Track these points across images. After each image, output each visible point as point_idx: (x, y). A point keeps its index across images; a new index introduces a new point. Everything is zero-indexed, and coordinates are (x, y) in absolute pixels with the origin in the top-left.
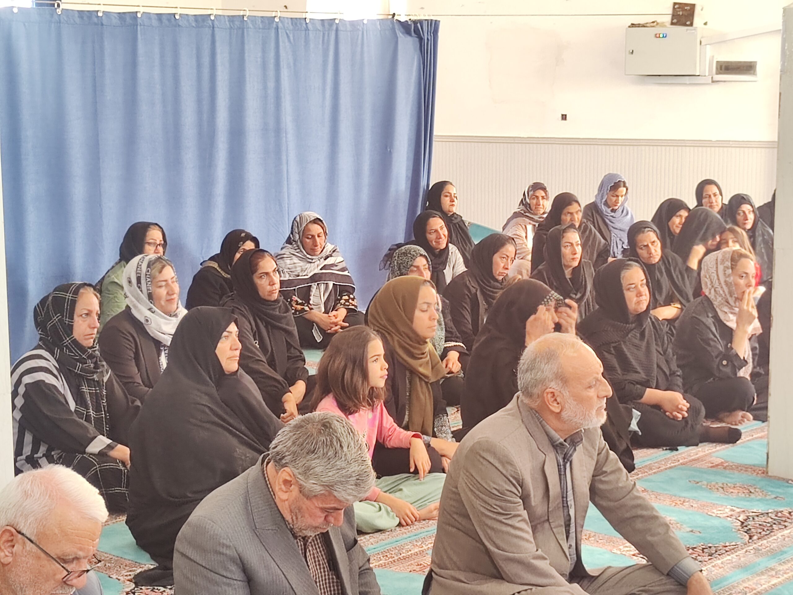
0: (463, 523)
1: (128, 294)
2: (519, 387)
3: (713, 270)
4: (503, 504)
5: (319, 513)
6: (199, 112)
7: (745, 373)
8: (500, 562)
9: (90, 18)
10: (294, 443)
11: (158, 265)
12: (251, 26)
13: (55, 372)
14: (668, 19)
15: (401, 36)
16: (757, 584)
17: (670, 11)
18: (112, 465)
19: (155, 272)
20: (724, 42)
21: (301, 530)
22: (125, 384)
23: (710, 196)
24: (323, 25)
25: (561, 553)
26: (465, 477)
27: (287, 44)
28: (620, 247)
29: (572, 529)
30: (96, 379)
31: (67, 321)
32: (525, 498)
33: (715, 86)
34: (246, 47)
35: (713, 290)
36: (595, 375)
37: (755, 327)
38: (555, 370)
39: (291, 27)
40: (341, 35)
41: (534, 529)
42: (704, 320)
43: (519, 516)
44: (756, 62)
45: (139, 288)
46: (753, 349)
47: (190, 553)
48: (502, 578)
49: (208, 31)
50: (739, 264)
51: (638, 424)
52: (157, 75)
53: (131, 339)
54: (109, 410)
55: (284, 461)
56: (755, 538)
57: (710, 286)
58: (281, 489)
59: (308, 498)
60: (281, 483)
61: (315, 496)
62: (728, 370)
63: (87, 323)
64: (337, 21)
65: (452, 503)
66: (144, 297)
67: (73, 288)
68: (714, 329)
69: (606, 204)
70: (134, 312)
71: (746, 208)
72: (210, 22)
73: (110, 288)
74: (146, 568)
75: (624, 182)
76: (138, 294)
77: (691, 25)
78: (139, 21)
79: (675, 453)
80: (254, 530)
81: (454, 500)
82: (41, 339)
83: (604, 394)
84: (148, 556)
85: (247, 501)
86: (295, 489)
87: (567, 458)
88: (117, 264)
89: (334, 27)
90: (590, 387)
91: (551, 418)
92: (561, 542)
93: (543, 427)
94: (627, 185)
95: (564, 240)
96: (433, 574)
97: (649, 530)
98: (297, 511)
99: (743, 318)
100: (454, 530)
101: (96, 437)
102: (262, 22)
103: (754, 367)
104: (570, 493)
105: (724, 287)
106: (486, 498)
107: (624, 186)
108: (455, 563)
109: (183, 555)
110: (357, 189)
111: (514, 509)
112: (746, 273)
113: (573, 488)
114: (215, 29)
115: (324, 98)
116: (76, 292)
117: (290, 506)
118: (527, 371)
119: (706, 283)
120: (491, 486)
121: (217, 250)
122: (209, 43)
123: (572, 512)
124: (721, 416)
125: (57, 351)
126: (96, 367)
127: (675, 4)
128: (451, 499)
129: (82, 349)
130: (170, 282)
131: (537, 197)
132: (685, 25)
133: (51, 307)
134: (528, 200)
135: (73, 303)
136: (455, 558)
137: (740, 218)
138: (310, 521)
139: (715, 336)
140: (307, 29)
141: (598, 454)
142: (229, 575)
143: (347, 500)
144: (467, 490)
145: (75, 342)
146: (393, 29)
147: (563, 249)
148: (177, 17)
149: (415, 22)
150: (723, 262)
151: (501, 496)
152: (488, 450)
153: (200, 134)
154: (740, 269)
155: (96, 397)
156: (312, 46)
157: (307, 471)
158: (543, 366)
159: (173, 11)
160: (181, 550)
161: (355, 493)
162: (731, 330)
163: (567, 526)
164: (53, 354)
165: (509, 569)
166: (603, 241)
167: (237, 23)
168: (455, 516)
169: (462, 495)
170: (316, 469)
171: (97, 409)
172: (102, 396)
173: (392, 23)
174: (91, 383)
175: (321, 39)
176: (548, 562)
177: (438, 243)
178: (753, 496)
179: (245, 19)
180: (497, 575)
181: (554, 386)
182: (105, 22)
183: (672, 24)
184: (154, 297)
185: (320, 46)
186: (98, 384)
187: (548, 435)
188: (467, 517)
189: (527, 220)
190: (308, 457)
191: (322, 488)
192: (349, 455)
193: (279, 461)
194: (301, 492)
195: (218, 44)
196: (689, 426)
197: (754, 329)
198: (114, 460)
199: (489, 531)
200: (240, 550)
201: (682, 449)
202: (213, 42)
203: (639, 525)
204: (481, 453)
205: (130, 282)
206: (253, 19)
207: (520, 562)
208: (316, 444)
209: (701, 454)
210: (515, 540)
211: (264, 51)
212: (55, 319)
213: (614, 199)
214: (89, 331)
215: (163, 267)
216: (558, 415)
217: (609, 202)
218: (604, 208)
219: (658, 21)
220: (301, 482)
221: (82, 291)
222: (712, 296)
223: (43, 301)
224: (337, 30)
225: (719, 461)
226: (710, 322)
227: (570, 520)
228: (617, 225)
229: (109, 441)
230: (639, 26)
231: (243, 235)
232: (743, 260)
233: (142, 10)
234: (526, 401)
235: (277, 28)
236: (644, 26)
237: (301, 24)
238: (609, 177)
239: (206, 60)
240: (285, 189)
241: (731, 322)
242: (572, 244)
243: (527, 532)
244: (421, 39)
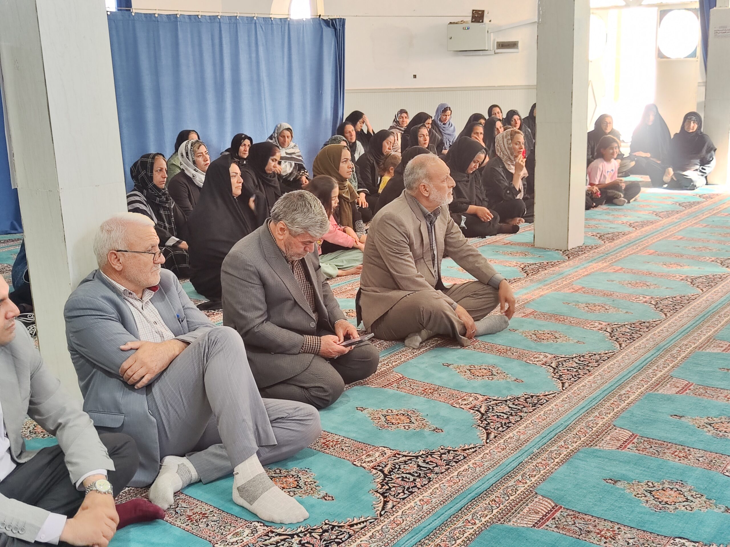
0: (377, 261)
1: (183, 163)
2: (405, 185)
3: (501, 142)
4: (399, 248)
5: (301, 245)
6: (215, 72)
7: (520, 196)
8: (398, 280)
9: (150, 17)
10: (284, 207)
11: (197, 145)
12: (241, 22)
13: (145, 203)
14: (470, 19)
15: (325, 29)
16: (532, 295)
17: (471, 15)
18: (180, 252)
19: (196, 149)
20: (500, 31)
21: (291, 256)
22: (185, 211)
23: (496, 114)
24: (281, 21)
25: (431, 275)
26: (378, 235)
27: (261, 32)
28: (448, 144)
29: (436, 262)
30: (168, 207)
31: (149, 174)
32: (411, 245)
33: (496, 55)
34: (239, 34)
35: (502, 153)
36: (447, 175)
37: (524, 172)
38: (425, 172)
39: (263, 23)
40: (291, 27)
41: (416, 262)
42: (497, 169)
43: (408, 254)
44: (518, 42)
45: (188, 158)
46: (524, 185)
47: (230, 271)
48: (400, 289)
49: (217, 25)
50: (515, 137)
51: (465, 223)
52: (190, 50)
53: (185, 186)
54: (176, 224)
55: (279, 218)
56: (530, 275)
57: (500, 151)
58: (279, 234)
59: (295, 237)
60: (279, 230)
61: (298, 235)
62: (510, 196)
63: (161, 175)
64: (289, 19)
65: (371, 251)
66: (191, 163)
67: (151, 156)
68: (503, 174)
69: (440, 120)
70: (186, 172)
71: (516, 117)
72: (218, 20)
73: (171, 167)
74: (203, 302)
75: (450, 108)
76: (187, 162)
77: (483, 22)
78: (179, 19)
79: (484, 239)
80: (265, 257)
81: (372, 249)
82: (135, 186)
83: (452, 185)
84: (204, 297)
85: (260, 243)
86: (287, 233)
87: (432, 223)
88: (174, 154)
89: (287, 23)
90: (444, 181)
91: (424, 200)
92: (430, 269)
93: (419, 206)
94: (451, 109)
95: (420, 133)
96: (362, 291)
97: (477, 261)
98: (288, 245)
99: (518, 167)
100: (372, 266)
101: (170, 237)
102: (247, 20)
103: (524, 195)
104: (434, 242)
105: (508, 150)
106: (390, 245)
107: (450, 110)
108: (373, 283)
109: (226, 272)
110: (304, 114)
111: (405, 250)
112: (519, 142)
113: (436, 240)
114: (221, 24)
115: (283, 62)
116: (153, 158)
117: (284, 243)
118: (409, 175)
119: (498, 150)
120: (392, 239)
121: (229, 146)
122: (218, 32)
123: (435, 253)
124: (507, 221)
125: (145, 191)
126: (167, 199)
127: (473, 10)
128: (370, 248)
129: (159, 190)
130: (204, 154)
131: (403, 117)
132: (479, 22)
133: (140, 167)
134: (398, 119)
135: (152, 164)
136: (373, 281)
137: (513, 123)
138: (295, 250)
139: (503, 178)
140: (272, 24)
141: (448, 223)
142: (253, 282)
143: (316, 236)
144: (379, 242)
145: (155, 186)
146: (320, 24)
147: (419, 138)
148: (200, 17)
149: (332, 20)
150: (506, 137)
151: (397, 244)
152: (391, 219)
153: (215, 83)
154: (515, 140)
155: (169, 217)
156: (275, 33)
157: (293, 221)
158: (418, 170)
159: (197, 13)
160: (225, 270)
161: (320, 232)
162: (512, 174)
163: (433, 260)
164: (142, 193)
165: (403, 283)
166: (440, 138)
167: (233, 20)
168: (373, 258)
169: (377, 245)
170: (298, 219)
171: (170, 223)
172: (171, 216)
173: (320, 20)
174: (165, 208)
175: (280, 29)
176: (424, 278)
177: (351, 139)
178: (527, 256)
179: (238, 18)
180: (396, 287)
181: (425, 182)
182: (159, 19)
183: (472, 22)
184: (197, 163)
185: (280, 34)
186: (169, 209)
187: (422, 210)
188: (380, 257)
189: (398, 130)
190: (293, 213)
191: (302, 230)
192: (315, 211)
193: (277, 219)
194: (290, 234)
195: (223, 32)
196: (492, 225)
197: (524, 174)
198: (181, 249)
199: (392, 263)
200: (258, 268)
201: (488, 237)
202: (220, 31)
203: (471, 259)
204: (387, 221)
205: (182, 155)
206: (242, 18)
207: (408, 279)
208: (297, 206)
209: (498, 239)
210: (405, 267)
211: (249, 36)
212: (143, 173)
213: (444, 117)
214: (162, 180)
215: (200, 145)
216: (427, 198)
217: (442, 119)
218: (439, 122)
219: (465, 20)
220: (290, 228)
221: (156, 157)
222: (501, 156)
223: (135, 164)
224: (289, 24)
225: (508, 242)
226: (500, 170)
227: (434, 257)
228: (447, 132)
229: (178, 239)
230: (454, 23)
231: (243, 136)
232: (517, 135)
233: (180, 13)
234: (409, 192)
235: (255, 23)
236: (456, 23)
237: (269, 21)
238: (441, 105)
239: (217, 41)
240: (264, 115)
241: (512, 170)
242: (424, 135)
243: (412, 263)
244: (335, 29)
